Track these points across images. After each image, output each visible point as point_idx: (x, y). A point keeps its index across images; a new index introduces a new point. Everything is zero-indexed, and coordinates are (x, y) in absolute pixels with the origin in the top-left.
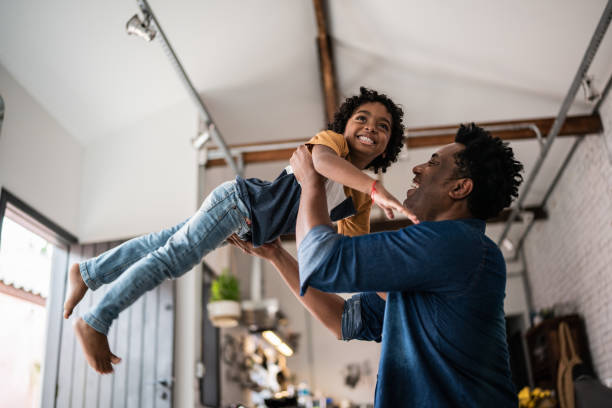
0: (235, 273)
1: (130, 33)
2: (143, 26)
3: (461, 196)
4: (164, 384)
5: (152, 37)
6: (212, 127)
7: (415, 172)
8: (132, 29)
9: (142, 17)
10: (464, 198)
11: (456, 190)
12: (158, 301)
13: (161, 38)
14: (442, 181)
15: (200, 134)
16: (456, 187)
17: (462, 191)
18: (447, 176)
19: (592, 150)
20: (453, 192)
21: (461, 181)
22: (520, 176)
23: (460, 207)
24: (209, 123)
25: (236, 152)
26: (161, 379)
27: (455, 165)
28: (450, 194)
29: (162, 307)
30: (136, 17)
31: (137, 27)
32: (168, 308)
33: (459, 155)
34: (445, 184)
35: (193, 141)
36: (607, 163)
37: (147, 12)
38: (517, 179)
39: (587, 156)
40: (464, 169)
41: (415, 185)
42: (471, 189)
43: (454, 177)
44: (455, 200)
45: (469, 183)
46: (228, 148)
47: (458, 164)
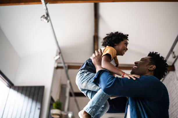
0: (61, 101)
1: (42, 20)
2: (46, 18)
5: (48, 22)
6: (61, 55)
8: (42, 19)
9: (46, 16)
10: (153, 70)
12: (36, 106)
13: (50, 24)
15: (57, 56)
16: (150, 67)
19: (171, 76)
21: (152, 66)
24: (60, 53)
25: (66, 65)
27: (150, 61)
28: (149, 69)
29: (37, 108)
30: (44, 16)
31: (44, 18)
32: (39, 109)
34: (147, 66)
35: (54, 58)
36: (176, 80)
37: (48, 14)
39: (170, 78)
40: (153, 62)
42: (155, 68)
43: (150, 64)
45: (154, 66)
46: (64, 63)
47: (151, 61)
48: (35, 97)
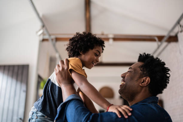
3: (145, 85)
4: (21, 119)
6: (44, 28)
7: (122, 77)
11: (143, 82)
14: (136, 79)
15: (40, 30)
16: (142, 81)
17: (145, 83)
18: (138, 76)
20: (141, 84)
21: (144, 78)
22: (169, 74)
23: (145, 90)
24: (44, 26)
26: (20, 117)
28: (140, 84)
29: (22, 91)
33: (141, 67)
34: (137, 80)
38: (168, 75)
40: (145, 73)
41: (123, 82)
43: (141, 77)
44: (142, 87)
45: (148, 79)
47: (142, 70)
48: (19, 78)
